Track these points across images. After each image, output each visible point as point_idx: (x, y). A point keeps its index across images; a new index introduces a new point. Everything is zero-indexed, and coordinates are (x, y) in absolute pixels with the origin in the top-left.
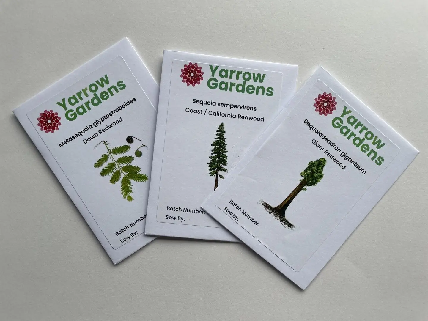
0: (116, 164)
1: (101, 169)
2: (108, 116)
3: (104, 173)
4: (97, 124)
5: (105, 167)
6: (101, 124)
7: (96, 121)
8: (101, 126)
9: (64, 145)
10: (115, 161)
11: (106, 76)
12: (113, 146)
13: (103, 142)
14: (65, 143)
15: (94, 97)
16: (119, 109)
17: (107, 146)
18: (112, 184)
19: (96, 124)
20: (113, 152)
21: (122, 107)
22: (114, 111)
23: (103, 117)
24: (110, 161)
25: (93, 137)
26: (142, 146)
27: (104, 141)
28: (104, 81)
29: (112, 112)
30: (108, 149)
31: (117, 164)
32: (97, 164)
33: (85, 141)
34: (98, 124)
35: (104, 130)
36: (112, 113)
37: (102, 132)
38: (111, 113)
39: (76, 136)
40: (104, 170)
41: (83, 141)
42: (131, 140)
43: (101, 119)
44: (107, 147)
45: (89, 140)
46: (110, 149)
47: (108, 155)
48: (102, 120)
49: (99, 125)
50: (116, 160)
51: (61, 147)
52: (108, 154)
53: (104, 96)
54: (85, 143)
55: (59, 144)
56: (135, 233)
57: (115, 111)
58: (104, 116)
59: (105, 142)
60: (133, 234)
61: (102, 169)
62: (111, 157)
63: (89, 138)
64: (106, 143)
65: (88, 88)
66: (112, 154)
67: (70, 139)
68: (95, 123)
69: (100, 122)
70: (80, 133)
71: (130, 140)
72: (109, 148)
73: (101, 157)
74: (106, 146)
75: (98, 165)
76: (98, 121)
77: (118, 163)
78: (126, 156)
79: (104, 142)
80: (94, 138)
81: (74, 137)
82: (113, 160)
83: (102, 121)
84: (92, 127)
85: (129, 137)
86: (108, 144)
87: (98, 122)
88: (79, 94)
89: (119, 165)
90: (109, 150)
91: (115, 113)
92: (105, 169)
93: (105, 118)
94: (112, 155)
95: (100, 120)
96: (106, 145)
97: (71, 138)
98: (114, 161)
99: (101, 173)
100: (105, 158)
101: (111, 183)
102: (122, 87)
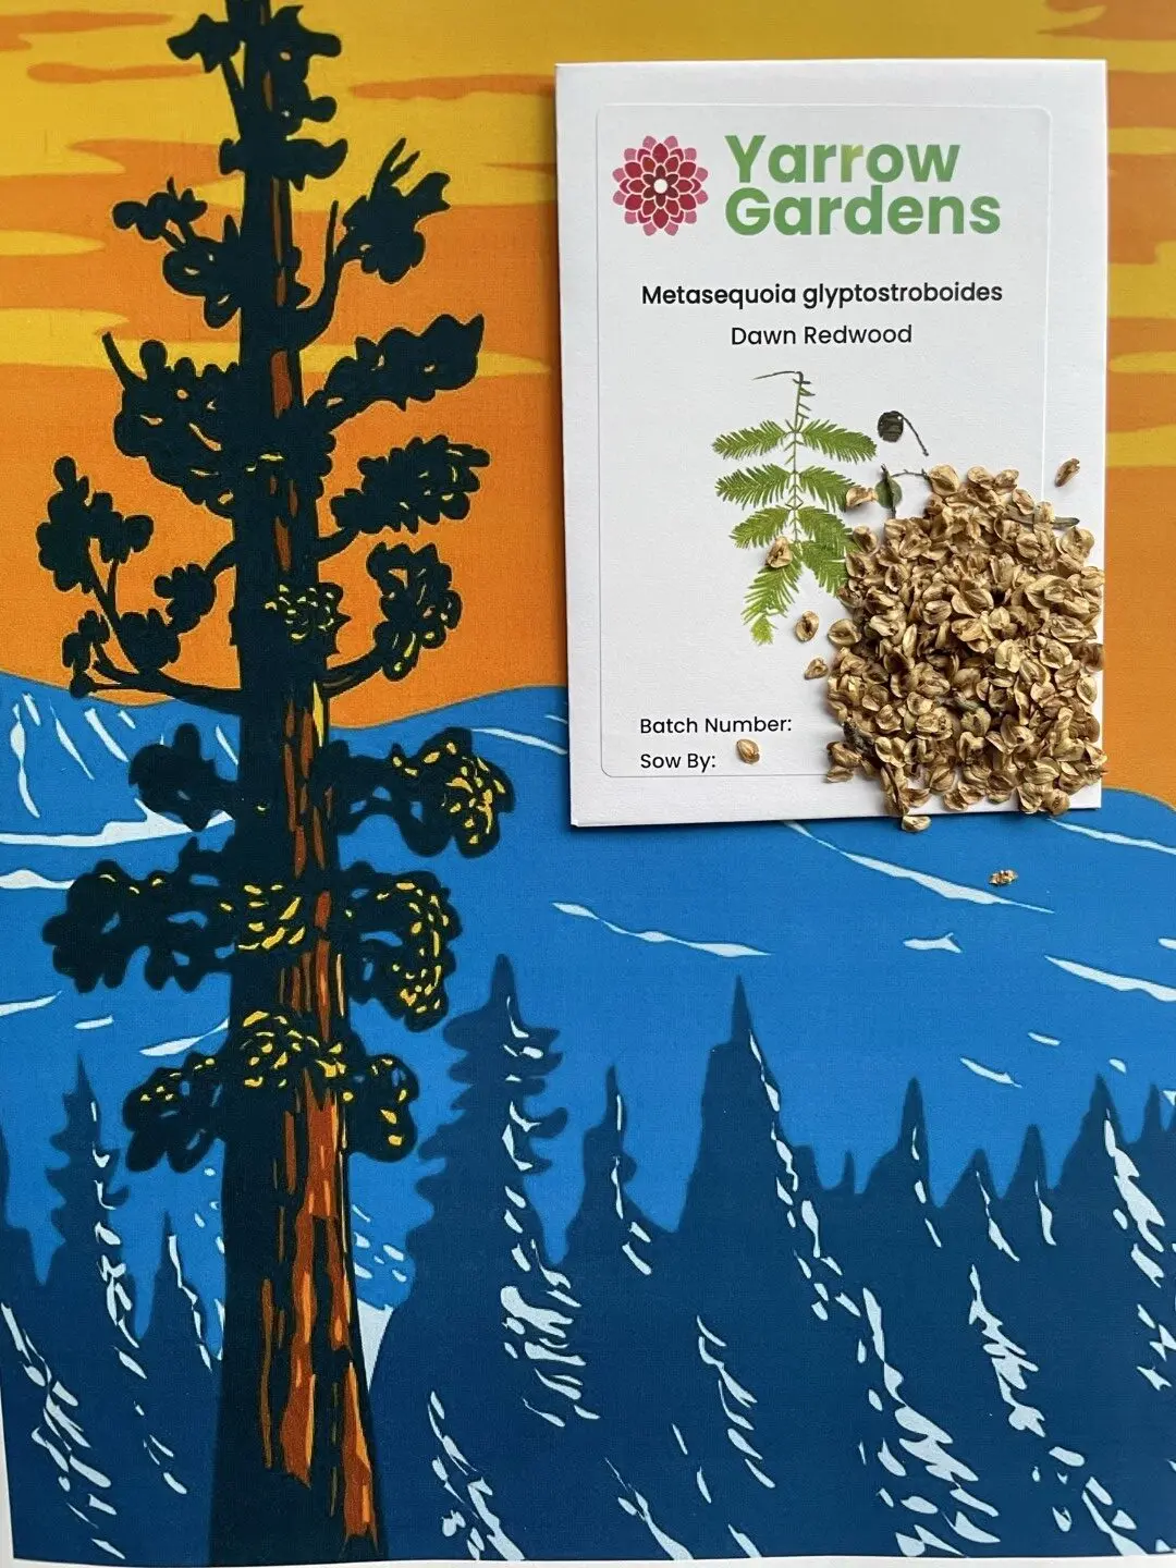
0: (791, 483)
1: (730, 466)
2: (870, 294)
3: (733, 487)
4: (815, 299)
5: (748, 470)
6: (829, 306)
7: (821, 285)
8: (826, 317)
9: (659, 301)
10: (795, 472)
11: (954, 150)
12: (820, 412)
13: (797, 378)
14: (669, 296)
15: (869, 197)
16: (926, 293)
17: (803, 400)
18: (735, 541)
19: (813, 297)
20: (806, 433)
21: (939, 294)
22: (903, 290)
23: (853, 288)
24: (777, 457)
25: (773, 338)
26: (917, 475)
27: (801, 375)
28: (939, 162)
29: (894, 288)
30: (798, 414)
31: (795, 486)
32: (729, 440)
33: (739, 336)
34: (821, 300)
35: (825, 337)
36: (890, 293)
37: (816, 337)
38: (887, 290)
39: (722, 296)
40: (738, 476)
41: (734, 329)
42: (894, 429)
43: (842, 291)
44: (799, 404)
45: (755, 338)
46: (803, 417)
47: (785, 434)
48: (843, 296)
49: (822, 305)
50: (800, 470)
51: (644, 302)
52: (787, 430)
53: (905, 215)
54: (734, 343)
55: (645, 290)
56: (705, 761)
57: (906, 293)
58: (858, 286)
59: (801, 382)
60: (699, 760)
61: (735, 471)
62: (789, 446)
63: (759, 334)
64: (803, 386)
65: (867, 151)
66: (800, 438)
67: (693, 297)
68: (815, 291)
69: (831, 299)
70: (740, 297)
71: (891, 426)
72: (801, 410)
73: (758, 427)
74: (799, 399)
75: (728, 446)
76: (827, 290)
77: (798, 483)
78: (841, 477)
79: (798, 380)
80: (776, 342)
81: (713, 295)
82: (789, 460)
83: (842, 299)
84: (793, 300)
85: (896, 414)
86: (808, 394)
87: (824, 292)
88: (822, 154)
89: (798, 492)
90: (800, 418)
91: (902, 299)
92: (742, 475)
93: (857, 293)
94: (795, 442)
95: (836, 290)
96: (802, 392)
97: (697, 292)
98: (789, 469)
99: (721, 482)
100: (767, 437)
101: (732, 537)
102: (985, 223)
